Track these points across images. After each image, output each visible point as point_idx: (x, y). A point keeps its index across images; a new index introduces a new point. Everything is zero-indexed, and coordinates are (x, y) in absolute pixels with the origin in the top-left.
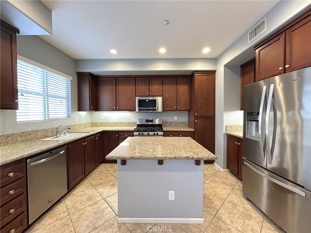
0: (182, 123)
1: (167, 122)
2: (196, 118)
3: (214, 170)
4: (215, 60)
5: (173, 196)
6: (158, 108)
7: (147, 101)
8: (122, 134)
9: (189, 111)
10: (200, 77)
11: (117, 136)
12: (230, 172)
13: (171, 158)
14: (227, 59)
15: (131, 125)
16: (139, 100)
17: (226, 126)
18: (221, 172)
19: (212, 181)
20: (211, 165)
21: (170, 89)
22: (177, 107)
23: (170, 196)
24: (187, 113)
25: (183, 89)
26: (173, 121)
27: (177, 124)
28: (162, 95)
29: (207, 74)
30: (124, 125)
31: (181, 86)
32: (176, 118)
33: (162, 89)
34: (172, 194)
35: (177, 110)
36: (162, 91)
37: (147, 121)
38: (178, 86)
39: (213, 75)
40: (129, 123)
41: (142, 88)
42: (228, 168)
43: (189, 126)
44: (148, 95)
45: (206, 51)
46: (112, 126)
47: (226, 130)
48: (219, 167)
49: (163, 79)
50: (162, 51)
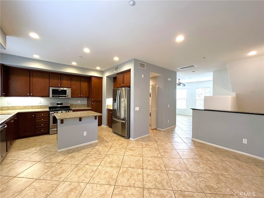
0: (83, 105)
1: (73, 105)
2: (92, 101)
3: (102, 128)
4: (102, 72)
5: (86, 134)
6: (68, 95)
7: (59, 90)
8: (38, 114)
9: (88, 98)
10: (95, 79)
11: (33, 115)
12: (109, 127)
13: (87, 116)
14: (107, 74)
15: (43, 107)
16: (52, 90)
17: (107, 105)
18: (105, 128)
19: (101, 131)
20: (100, 126)
21: (76, 84)
22: (81, 95)
23: (84, 134)
24: (86, 98)
25: (84, 85)
26: (78, 104)
27: (80, 105)
28: (70, 87)
29: (98, 79)
30: (35, 107)
31: (83, 83)
32: (79, 102)
33: (70, 83)
34: (85, 133)
35: (80, 97)
36: (70, 85)
37: (58, 104)
38: (81, 83)
39: (101, 79)
40: (41, 106)
41: (54, 81)
42: (108, 125)
43: (88, 107)
44: (60, 86)
45: (98, 68)
46: (21, 109)
47: (107, 107)
48: (104, 126)
49: (71, 77)
50: (74, 64)
